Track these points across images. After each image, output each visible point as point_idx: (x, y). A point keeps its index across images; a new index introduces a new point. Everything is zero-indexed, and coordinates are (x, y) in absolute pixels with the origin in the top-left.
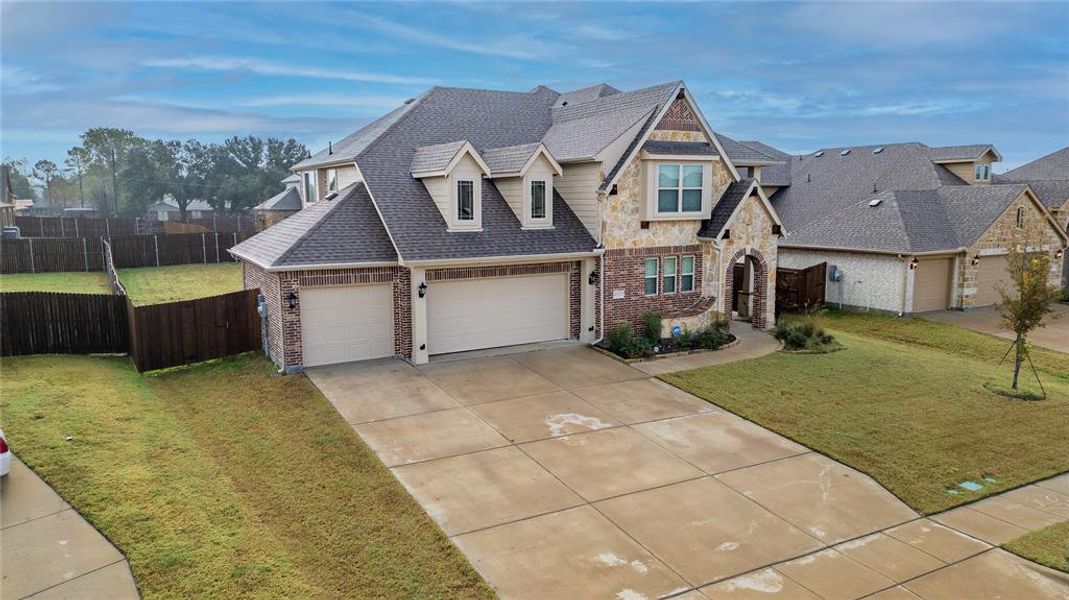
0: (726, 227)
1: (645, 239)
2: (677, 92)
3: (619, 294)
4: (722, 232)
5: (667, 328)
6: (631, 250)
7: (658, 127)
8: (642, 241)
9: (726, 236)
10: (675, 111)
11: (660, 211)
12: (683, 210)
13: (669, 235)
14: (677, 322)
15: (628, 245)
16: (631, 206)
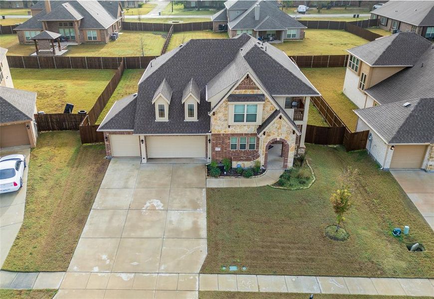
0: (264, 131)
1: (230, 131)
2: (246, 75)
3: (218, 149)
4: (263, 132)
5: (235, 164)
6: (223, 134)
7: (237, 88)
8: (229, 131)
9: (264, 134)
10: (246, 82)
11: (234, 122)
12: (247, 121)
13: (242, 129)
14: (240, 163)
15: (222, 132)
16: (223, 118)
